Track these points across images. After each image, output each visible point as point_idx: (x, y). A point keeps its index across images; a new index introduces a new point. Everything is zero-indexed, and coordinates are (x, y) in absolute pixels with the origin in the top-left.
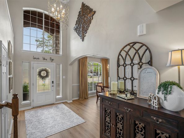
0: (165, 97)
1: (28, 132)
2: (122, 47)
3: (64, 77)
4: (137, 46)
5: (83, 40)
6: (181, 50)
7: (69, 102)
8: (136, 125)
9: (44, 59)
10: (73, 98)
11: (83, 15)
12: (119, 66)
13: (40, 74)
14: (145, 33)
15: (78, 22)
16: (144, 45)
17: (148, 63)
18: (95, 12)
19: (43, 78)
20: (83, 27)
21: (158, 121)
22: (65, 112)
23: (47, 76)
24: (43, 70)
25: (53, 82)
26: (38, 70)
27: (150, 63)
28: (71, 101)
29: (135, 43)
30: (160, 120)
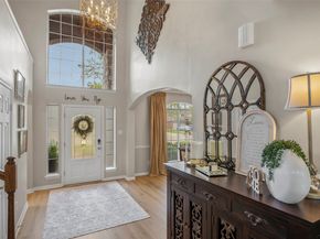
0: (270, 173)
1: (47, 226)
2: (212, 73)
3: (120, 132)
4: (238, 69)
5: (150, 62)
6: (308, 75)
7: (128, 179)
8: (221, 226)
9: (84, 99)
10: (136, 172)
11: (149, 13)
12: (206, 109)
13: (76, 126)
14: (251, 41)
15: (142, 28)
16: (249, 66)
17: (257, 103)
18: (168, 6)
19: (82, 133)
20: (150, 37)
21: (254, 221)
22: (118, 196)
23: (89, 129)
24: (82, 119)
25: (99, 141)
26: (73, 120)
27: (261, 104)
28: (134, 178)
29: (235, 63)
30: (258, 220)
